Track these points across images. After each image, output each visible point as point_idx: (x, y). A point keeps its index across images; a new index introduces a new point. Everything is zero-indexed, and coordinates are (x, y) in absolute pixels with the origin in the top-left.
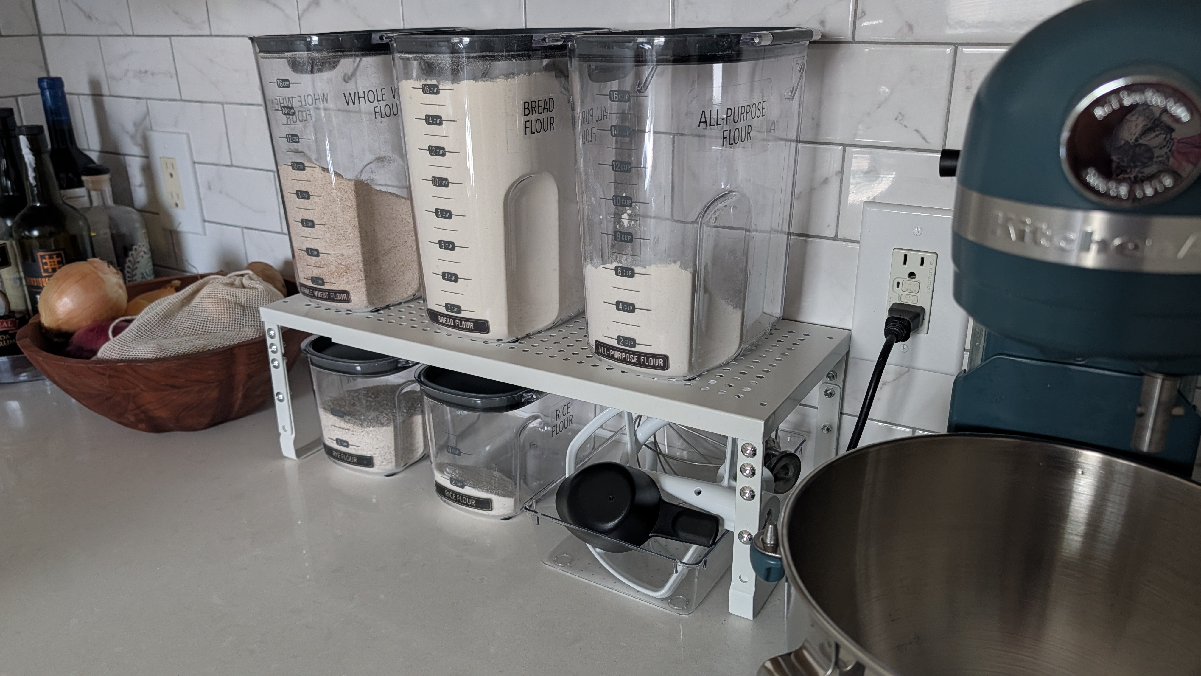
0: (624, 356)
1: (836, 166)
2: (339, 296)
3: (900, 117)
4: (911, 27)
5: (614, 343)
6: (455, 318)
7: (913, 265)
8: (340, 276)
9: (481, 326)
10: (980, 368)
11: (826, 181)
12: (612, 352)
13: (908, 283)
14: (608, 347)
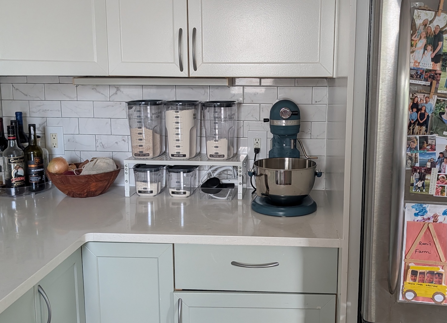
0: (216, 156)
1: (242, 125)
2: (147, 155)
3: (252, 116)
4: (253, 101)
5: (214, 154)
6: (178, 155)
7: (257, 141)
8: (148, 150)
9: (184, 156)
10: (272, 149)
11: (241, 127)
12: (213, 156)
13: (257, 144)
14: (213, 155)
